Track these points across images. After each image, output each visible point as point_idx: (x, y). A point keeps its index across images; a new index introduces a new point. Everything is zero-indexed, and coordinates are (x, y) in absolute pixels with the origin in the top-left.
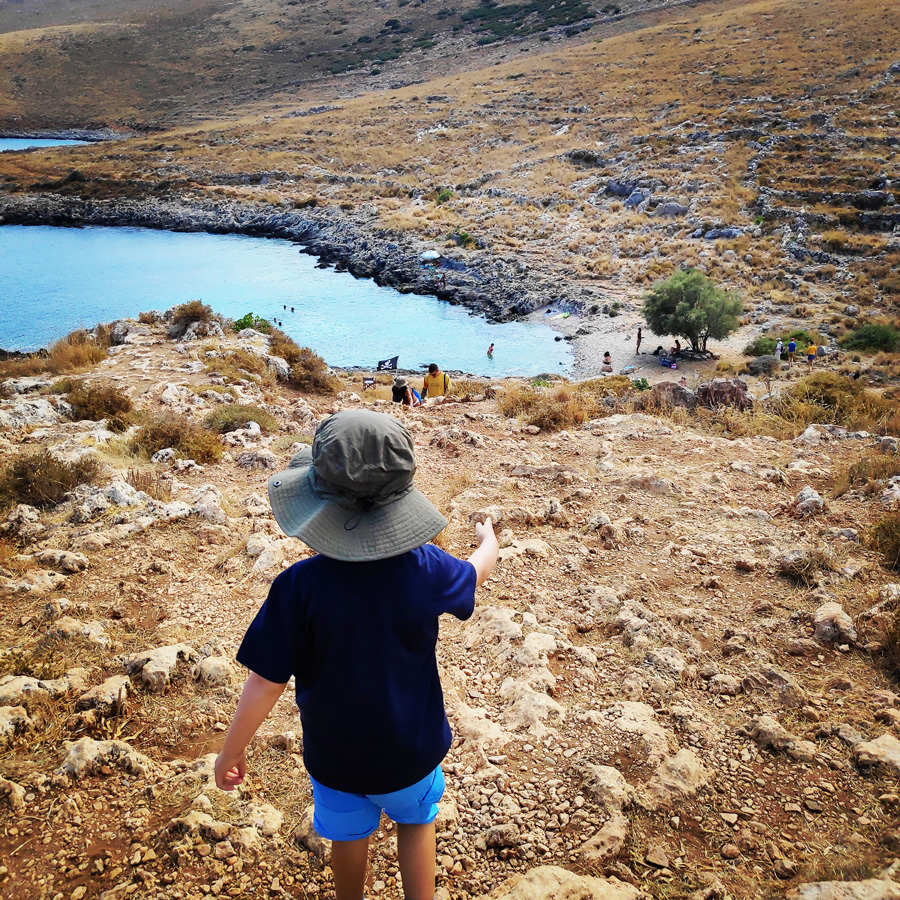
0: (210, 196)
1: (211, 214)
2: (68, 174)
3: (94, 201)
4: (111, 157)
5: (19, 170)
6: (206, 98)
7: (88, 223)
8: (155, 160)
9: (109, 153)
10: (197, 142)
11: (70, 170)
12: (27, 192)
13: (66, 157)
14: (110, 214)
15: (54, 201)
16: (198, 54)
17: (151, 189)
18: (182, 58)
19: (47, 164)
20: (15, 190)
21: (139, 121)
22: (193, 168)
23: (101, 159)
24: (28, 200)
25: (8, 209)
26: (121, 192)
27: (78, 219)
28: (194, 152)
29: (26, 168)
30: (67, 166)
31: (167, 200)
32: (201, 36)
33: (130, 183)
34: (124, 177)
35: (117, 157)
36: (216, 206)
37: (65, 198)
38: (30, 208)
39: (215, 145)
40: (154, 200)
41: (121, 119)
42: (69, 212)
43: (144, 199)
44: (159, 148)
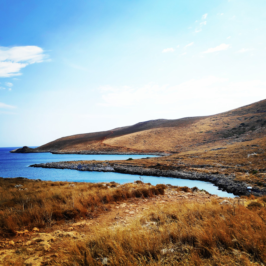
0: (190, 170)
1: (190, 175)
2: (157, 164)
3: (163, 171)
4: (166, 160)
5: (147, 163)
6: (189, 145)
7: (161, 176)
8: (177, 161)
9: (166, 159)
10: (187, 157)
11: (157, 163)
12: (148, 168)
13: (156, 160)
14: (166, 174)
15: (154, 170)
16: (188, 134)
17: (176, 168)
18: (183, 135)
19: (152, 162)
20: (145, 167)
21: (172, 151)
22: (186, 163)
23: (164, 161)
24: (148, 170)
25: (144, 172)
26: (169, 169)
27: (159, 175)
28: (187, 159)
29: (147, 162)
30: (157, 162)
31: (179, 171)
32: (189, 129)
33: (171, 167)
34: (169, 165)
35: (168, 160)
36: (192, 173)
37: (156, 170)
38: (148, 172)
39: (192, 158)
40: (177, 171)
41: (167, 150)
42: (157, 173)
43: (174, 170)
44: (178, 158)
